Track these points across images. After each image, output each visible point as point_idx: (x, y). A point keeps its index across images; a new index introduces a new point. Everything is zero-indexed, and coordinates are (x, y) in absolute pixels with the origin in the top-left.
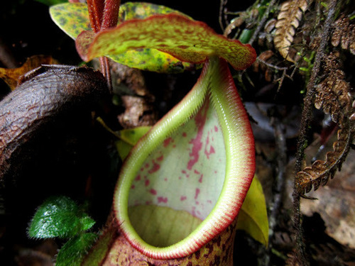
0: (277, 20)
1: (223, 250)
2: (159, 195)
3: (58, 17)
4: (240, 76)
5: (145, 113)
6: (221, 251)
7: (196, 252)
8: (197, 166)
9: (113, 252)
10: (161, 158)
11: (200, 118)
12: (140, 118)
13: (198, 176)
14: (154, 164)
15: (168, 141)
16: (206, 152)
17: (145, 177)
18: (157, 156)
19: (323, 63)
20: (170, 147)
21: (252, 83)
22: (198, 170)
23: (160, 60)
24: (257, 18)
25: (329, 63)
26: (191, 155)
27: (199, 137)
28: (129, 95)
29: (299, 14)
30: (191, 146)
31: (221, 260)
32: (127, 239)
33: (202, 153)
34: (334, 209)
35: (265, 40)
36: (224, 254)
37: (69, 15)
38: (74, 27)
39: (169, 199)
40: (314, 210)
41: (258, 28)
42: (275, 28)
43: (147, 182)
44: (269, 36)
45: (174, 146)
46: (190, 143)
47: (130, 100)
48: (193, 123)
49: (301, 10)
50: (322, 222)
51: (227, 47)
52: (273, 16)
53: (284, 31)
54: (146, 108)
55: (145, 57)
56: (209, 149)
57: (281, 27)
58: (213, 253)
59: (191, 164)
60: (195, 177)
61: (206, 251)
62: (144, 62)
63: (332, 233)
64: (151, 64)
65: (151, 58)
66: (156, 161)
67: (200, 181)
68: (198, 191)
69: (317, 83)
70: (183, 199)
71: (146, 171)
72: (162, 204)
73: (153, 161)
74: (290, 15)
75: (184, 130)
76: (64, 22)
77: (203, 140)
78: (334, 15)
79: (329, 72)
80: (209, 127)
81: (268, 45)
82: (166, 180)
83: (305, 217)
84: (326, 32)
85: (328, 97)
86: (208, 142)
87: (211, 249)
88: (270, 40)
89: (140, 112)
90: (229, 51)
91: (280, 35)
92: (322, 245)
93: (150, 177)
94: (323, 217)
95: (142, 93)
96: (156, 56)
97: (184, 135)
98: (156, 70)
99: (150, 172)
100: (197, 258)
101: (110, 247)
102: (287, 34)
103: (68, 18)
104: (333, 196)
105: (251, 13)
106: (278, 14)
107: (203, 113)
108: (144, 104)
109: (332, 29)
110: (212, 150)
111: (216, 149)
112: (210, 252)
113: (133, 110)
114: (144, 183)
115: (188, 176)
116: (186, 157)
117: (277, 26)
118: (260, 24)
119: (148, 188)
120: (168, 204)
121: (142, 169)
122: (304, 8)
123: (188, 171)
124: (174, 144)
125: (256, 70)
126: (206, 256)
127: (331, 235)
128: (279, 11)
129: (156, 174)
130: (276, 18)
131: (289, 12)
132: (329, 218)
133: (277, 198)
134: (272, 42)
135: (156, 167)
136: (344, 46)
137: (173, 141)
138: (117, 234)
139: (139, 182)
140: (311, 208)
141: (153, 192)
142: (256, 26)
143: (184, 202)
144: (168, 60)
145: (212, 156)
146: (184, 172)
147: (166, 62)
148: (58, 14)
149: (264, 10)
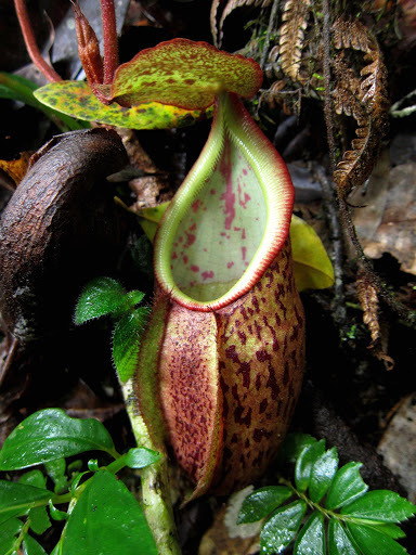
0: (280, 46)
1: (285, 277)
2: (202, 270)
3: (46, 99)
4: (256, 114)
5: (161, 192)
6: (282, 279)
7: (257, 284)
8: (236, 223)
9: (171, 327)
10: (194, 227)
11: (224, 167)
12: (157, 198)
13: (240, 232)
14: (187, 236)
15: (196, 204)
16: (241, 203)
17: (182, 253)
18: (188, 225)
19: (332, 69)
20: (201, 211)
21: (271, 121)
22: (238, 226)
23: (166, 116)
24: (258, 51)
25: (337, 65)
26: (226, 212)
27: (229, 189)
28: (137, 177)
29: (300, 34)
30: (224, 202)
31: (285, 289)
32: (183, 306)
33: (237, 205)
34: (404, 243)
35: (273, 70)
36: (287, 283)
37: (57, 94)
38: (67, 104)
39: (215, 272)
40: (382, 251)
41: (262, 60)
42: (279, 55)
43: (186, 259)
44: (275, 65)
45: (205, 209)
46: (222, 199)
47: (139, 183)
48: (219, 175)
49: (301, 29)
50: (394, 261)
51: (232, 72)
52: (274, 43)
53: (290, 56)
54: (160, 187)
55: (150, 117)
56: (243, 198)
57: (285, 52)
58: (275, 281)
59: (228, 223)
60: (236, 236)
61: (266, 281)
62: (151, 122)
63: (410, 267)
64: (159, 122)
65: (157, 116)
66: (189, 232)
67: (244, 237)
68: (244, 250)
69: (332, 90)
70: (230, 265)
71: (181, 245)
72: (208, 280)
73: (186, 233)
74: (291, 36)
75: (211, 187)
76: (54, 102)
77: (235, 190)
78: (330, 19)
79: (340, 75)
80: (237, 173)
81: (277, 75)
82: (205, 250)
83: (374, 261)
84: (327, 38)
85: (345, 98)
86: (240, 190)
87: (271, 277)
88: (277, 69)
89: (156, 192)
90: (236, 78)
91: (286, 60)
92: (402, 288)
93: (187, 252)
94: (394, 254)
95: (152, 171)
96: (162, 114)
97: (213, 192)
98: (165, 127)
99: (185, 246)
100: (260, 290)
101: (166, 321)
102: (294, 57)
103: (56, 97)
104: (399, 230)
105: (250, 49)
106: (278, 40)
107: (226, 160)
108: (157, 182)
109: (331, 34)
110: (247, 197)
111: (251, 195)
112: (272, 280)
113: (147, 192)
114: (182, 261)
115: (228, 237)
116: (221, 216)
117: (281, 51)
118: (263, 55)
119: (188, 265)
120: (216, 278)
121: (176, 245)
122: (304, 26)
123: (228, 232)
124: (204, 206)
125: (272, 106)
126: (268, 286)
127: (408, 271)
128: (280, 36)
129: (193, 247)
130: (278, 44)
131: (290, 35)
132: (401, 254)
133: (337, 245)
134: (281, 70)
135: (191, 239)
136: (347, 46)
137: (202, 203)
138: (170, 305)
139: (176, 261)
140: (379, 249)
141: (195, 269)
142: (259, 59)
143: (232, 269)
144: (175, 114)
145: (249, 204)
146: (223, 234)
147: (174, 118)
148: (45, 96)
149: (264, 41)
